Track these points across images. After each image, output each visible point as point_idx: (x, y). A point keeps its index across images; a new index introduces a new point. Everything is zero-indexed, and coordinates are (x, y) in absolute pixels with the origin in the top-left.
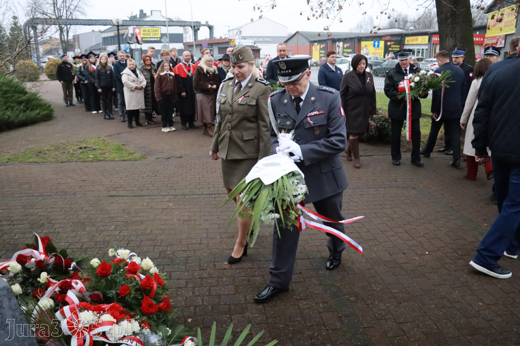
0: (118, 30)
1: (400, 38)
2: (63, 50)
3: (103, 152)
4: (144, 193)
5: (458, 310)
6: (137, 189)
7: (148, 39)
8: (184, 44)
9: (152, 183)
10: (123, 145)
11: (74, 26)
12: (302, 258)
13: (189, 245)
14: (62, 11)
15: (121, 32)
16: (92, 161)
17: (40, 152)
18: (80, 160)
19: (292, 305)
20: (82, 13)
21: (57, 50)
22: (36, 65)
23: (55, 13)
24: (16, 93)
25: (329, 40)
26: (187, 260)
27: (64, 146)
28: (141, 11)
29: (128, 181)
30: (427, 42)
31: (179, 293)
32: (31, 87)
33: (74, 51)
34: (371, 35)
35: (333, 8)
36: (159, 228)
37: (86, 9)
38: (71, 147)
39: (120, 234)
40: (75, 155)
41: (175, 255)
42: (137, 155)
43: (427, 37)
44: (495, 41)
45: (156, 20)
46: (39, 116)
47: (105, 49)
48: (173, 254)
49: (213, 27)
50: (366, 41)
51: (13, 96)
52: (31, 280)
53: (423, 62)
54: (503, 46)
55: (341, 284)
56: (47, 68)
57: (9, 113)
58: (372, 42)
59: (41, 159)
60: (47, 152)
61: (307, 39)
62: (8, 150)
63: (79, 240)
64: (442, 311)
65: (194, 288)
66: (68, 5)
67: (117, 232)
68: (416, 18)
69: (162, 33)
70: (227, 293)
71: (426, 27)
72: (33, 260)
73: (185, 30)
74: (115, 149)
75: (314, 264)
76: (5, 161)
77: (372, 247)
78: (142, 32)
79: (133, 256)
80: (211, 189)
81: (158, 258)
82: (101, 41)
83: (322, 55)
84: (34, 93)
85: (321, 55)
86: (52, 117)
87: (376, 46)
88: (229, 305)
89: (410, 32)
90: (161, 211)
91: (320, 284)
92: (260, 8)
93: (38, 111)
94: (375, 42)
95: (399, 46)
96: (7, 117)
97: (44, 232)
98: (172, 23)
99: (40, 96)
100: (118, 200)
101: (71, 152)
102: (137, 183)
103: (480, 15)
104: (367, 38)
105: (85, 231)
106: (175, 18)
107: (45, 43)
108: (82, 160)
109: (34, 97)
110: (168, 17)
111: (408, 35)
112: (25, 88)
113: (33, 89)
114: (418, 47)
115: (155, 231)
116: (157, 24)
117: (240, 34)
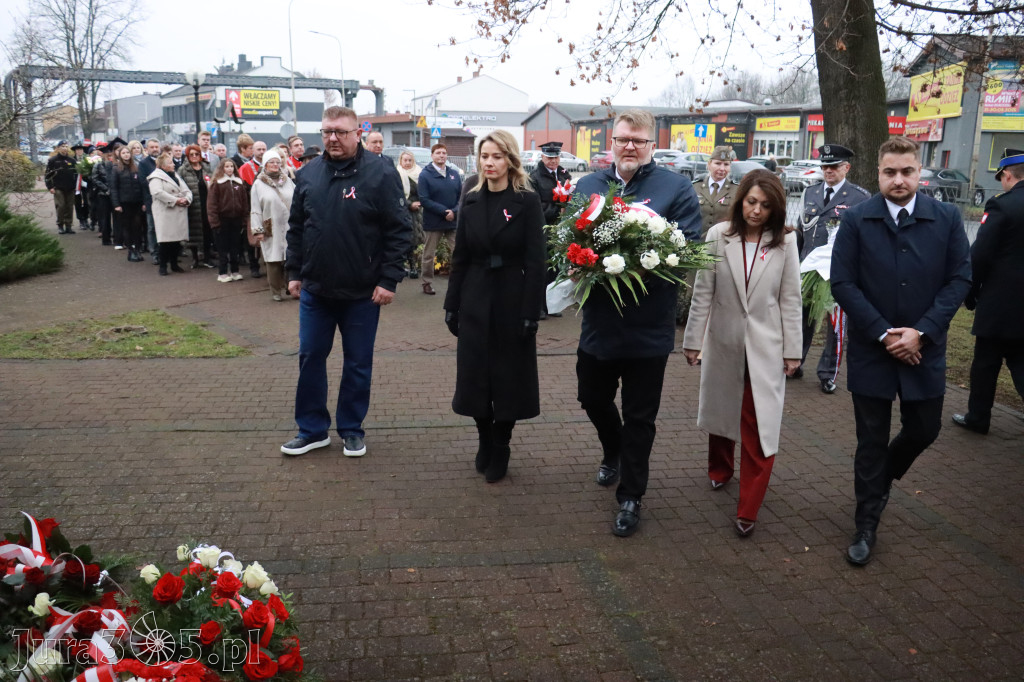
0: (196, 94)
1: (745, 120)
2: (84, 130)
3: (162, 339)
4: (245, 425)
5: (869, 664)
6: (232, 416)
7: (254, 112)
9: (263, 404)
10: (203, 326)
11: (106, 83)
12: (562, 559)
13: (338, 534)
14: (83, 54)
15: (202, 97)
16: (141, 358)
17: (35, 338)
18: (116, 356)
19: (544, 657)
20: (123, 57)
21: (71, 129)
22: (27, 158)
23: (69, 55)
26: (332, 563)
27: (84, 326)
28: (242, 58)
29: (214, 400)
30: (797, 128)
31: (317, 632)
32: (19, 204)
33: (105, 132)
34: (689, 113)
35: (620, 61)
36: (276, 498)
37: (133, 51)
38: (98, 330)
39: (199, 510)
40: (106, 346)
41: (310, 554)
42: (231, 347)
43: (797, 120)
44: (924, 130)
45: (271, 76)
46: (33, 264)
47: (169, 131)
48: (305, 552)
49: (382, 91)
50: (680, 123)
52: (14, 610)
53: (791, 166)
54: (939, 139)
55: (639, 612)
58: (693, 127)
59: (37, 353)
60: (49, 337)
61: (567, 118)
63: (115, 521)
64: (838, 667)
65: (347, 621)
66: (95, 42)
67: (192, 506)
68: (776, 82)
69: (282, 100)
70: (413, 631)
71: (794, 98)
72: (20, 567)
73: (328, 96)
74: (187, 333)
75: (588, 573)
77: (700, 537)
78: (243, 99)
79: (227, 558)
80: (380, 418)
81: (275, 560)
82: (160, 113)
83: (596, 150)
84: (24, 217)
85: (594, 150)
86: (60, 266)
87: (700, 134)
88: (419, 656)
89: (764, 108)
90: (280, 461)
91: (599, 615)
92: (479, 60)
93: (31, 253)
94: (697, 127)
95: (744, 135)
97: (41, 504)
98: (301, 82)
99: (35, 224)
100: (194, 440)
101: (99, 338)
102: (232, 404)
103: (895, 80)
104: (683, 119)
105: (125, 502)
106: (309, 73)
107: (47, 119)
108: (120, 355)
109: (24, 224)
110: (295, 70)
111: (761, 114)
112: (7, 207)
113: (23, 208)
114: (781, 138)
115: (269, 503)
116: (272, 84)
117: (436, 106)
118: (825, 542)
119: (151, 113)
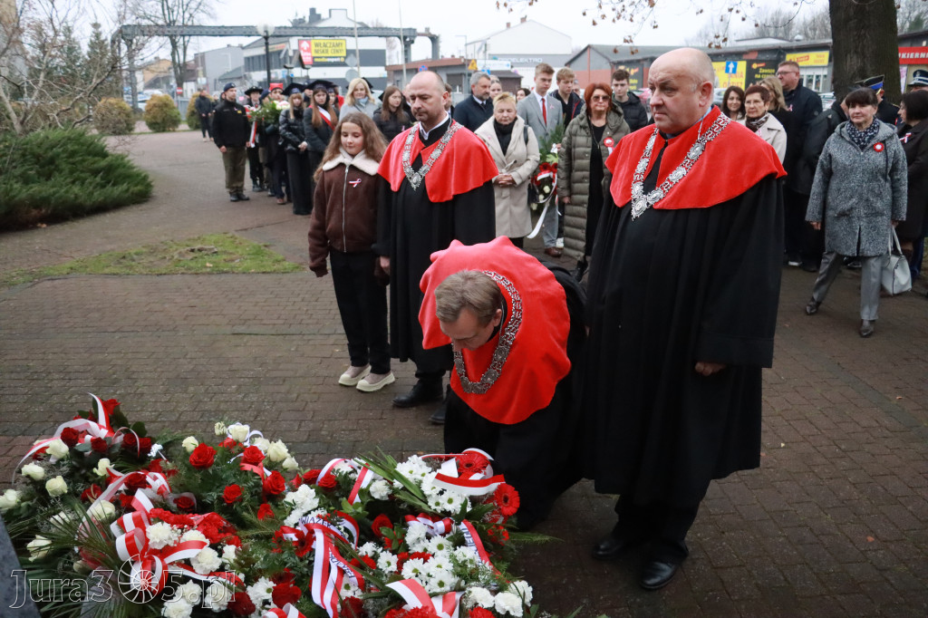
0: (267, 44)
1: (775, 56)
2: (177, 80)
3: (229, 257)
4: (293, 330)
6: (281, 322)
7: (323, 60)
8: (387, 68)
9: (309, 312)
10: (266, 246)
11: (196, 37)
13: (361, 421)
14: (175, 13)
15: (273, 48)
16: (209, 273)
17: (124, 257)
18: (190, 272)
20: (209, 14)
21: (166, 80)
22: (128, 107)
23: (164, 15)
24: (89, 155)
25: (645, 59)
26: (354, 446)
27: (165, 247)
28: (313, 11)
29: (268, 308)
30: (826, 62)
32: (116, 144)
33: (195, 81)
36: (312, 391)
38: (177, 250)
39: (245, 400)
40: (182, 264)
41: (335, 437)
42: (287, 264)
43: (826, 54)
45: (338, 25)
46: (127, 195)
47: (247, 79)
48: (332, 436)
49: (437, 37)
51: (83, 161)
52: (83, 471)
56: (148, 111)
57: (76, 189)
58: (724, 64)
59: (124, 270)
60: (135, 257)
61: (606, 58)
62: (71, 252)
63: (176, 406)
64: (796, 550)
67: (240, 396)
68: (809, 19)
69: (348, 48)
71: (826, 34)
72: (88, 438)
73: (389, 43)
74: (251, 252)
76: (65, 272)
78: (313, 48)
79: (257, 436)
81: (305, 442)
82: (242, 63)
84: (119, 155)
86: (149, 197)
87: (731, 71)
89: (795, 44)
90: (319, 360)
92: (509, 3)
93: (125, 186)
94: (728, 64)
96: (72, 196)
97: (118, 392)
98: (364, 31)
99: (129, 161)
100: (247, 341)
101: (176, 257)
102: (283, 312)
104: (715, 57)
105: (186, 392)
106: (373, 23)
107: (146, 69)
108: (193, 271)
109: (119, 161)
110: (358, 20)
111: (791, 50)
112: (105, 146)
113: (120, 148)
114: (810, 72)
115: (306, 395)
116: (339, 34)
117: (486, 50)
118: (802, 439)
119: (233, 63)
